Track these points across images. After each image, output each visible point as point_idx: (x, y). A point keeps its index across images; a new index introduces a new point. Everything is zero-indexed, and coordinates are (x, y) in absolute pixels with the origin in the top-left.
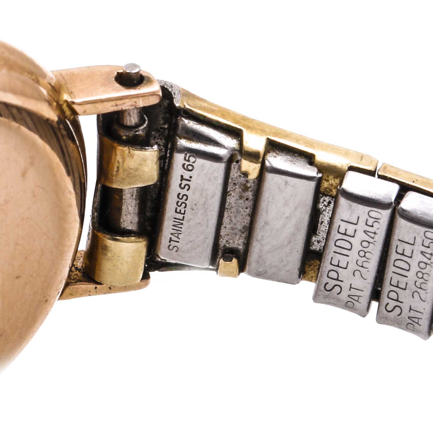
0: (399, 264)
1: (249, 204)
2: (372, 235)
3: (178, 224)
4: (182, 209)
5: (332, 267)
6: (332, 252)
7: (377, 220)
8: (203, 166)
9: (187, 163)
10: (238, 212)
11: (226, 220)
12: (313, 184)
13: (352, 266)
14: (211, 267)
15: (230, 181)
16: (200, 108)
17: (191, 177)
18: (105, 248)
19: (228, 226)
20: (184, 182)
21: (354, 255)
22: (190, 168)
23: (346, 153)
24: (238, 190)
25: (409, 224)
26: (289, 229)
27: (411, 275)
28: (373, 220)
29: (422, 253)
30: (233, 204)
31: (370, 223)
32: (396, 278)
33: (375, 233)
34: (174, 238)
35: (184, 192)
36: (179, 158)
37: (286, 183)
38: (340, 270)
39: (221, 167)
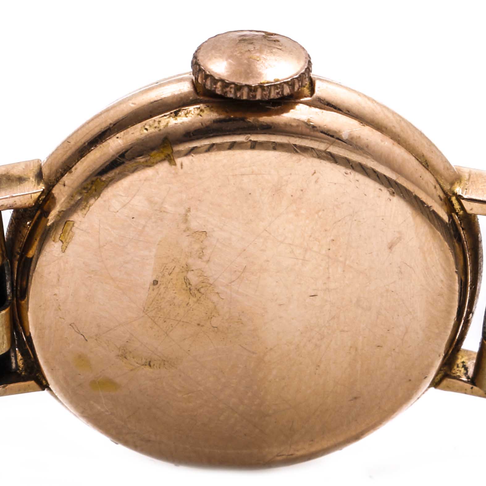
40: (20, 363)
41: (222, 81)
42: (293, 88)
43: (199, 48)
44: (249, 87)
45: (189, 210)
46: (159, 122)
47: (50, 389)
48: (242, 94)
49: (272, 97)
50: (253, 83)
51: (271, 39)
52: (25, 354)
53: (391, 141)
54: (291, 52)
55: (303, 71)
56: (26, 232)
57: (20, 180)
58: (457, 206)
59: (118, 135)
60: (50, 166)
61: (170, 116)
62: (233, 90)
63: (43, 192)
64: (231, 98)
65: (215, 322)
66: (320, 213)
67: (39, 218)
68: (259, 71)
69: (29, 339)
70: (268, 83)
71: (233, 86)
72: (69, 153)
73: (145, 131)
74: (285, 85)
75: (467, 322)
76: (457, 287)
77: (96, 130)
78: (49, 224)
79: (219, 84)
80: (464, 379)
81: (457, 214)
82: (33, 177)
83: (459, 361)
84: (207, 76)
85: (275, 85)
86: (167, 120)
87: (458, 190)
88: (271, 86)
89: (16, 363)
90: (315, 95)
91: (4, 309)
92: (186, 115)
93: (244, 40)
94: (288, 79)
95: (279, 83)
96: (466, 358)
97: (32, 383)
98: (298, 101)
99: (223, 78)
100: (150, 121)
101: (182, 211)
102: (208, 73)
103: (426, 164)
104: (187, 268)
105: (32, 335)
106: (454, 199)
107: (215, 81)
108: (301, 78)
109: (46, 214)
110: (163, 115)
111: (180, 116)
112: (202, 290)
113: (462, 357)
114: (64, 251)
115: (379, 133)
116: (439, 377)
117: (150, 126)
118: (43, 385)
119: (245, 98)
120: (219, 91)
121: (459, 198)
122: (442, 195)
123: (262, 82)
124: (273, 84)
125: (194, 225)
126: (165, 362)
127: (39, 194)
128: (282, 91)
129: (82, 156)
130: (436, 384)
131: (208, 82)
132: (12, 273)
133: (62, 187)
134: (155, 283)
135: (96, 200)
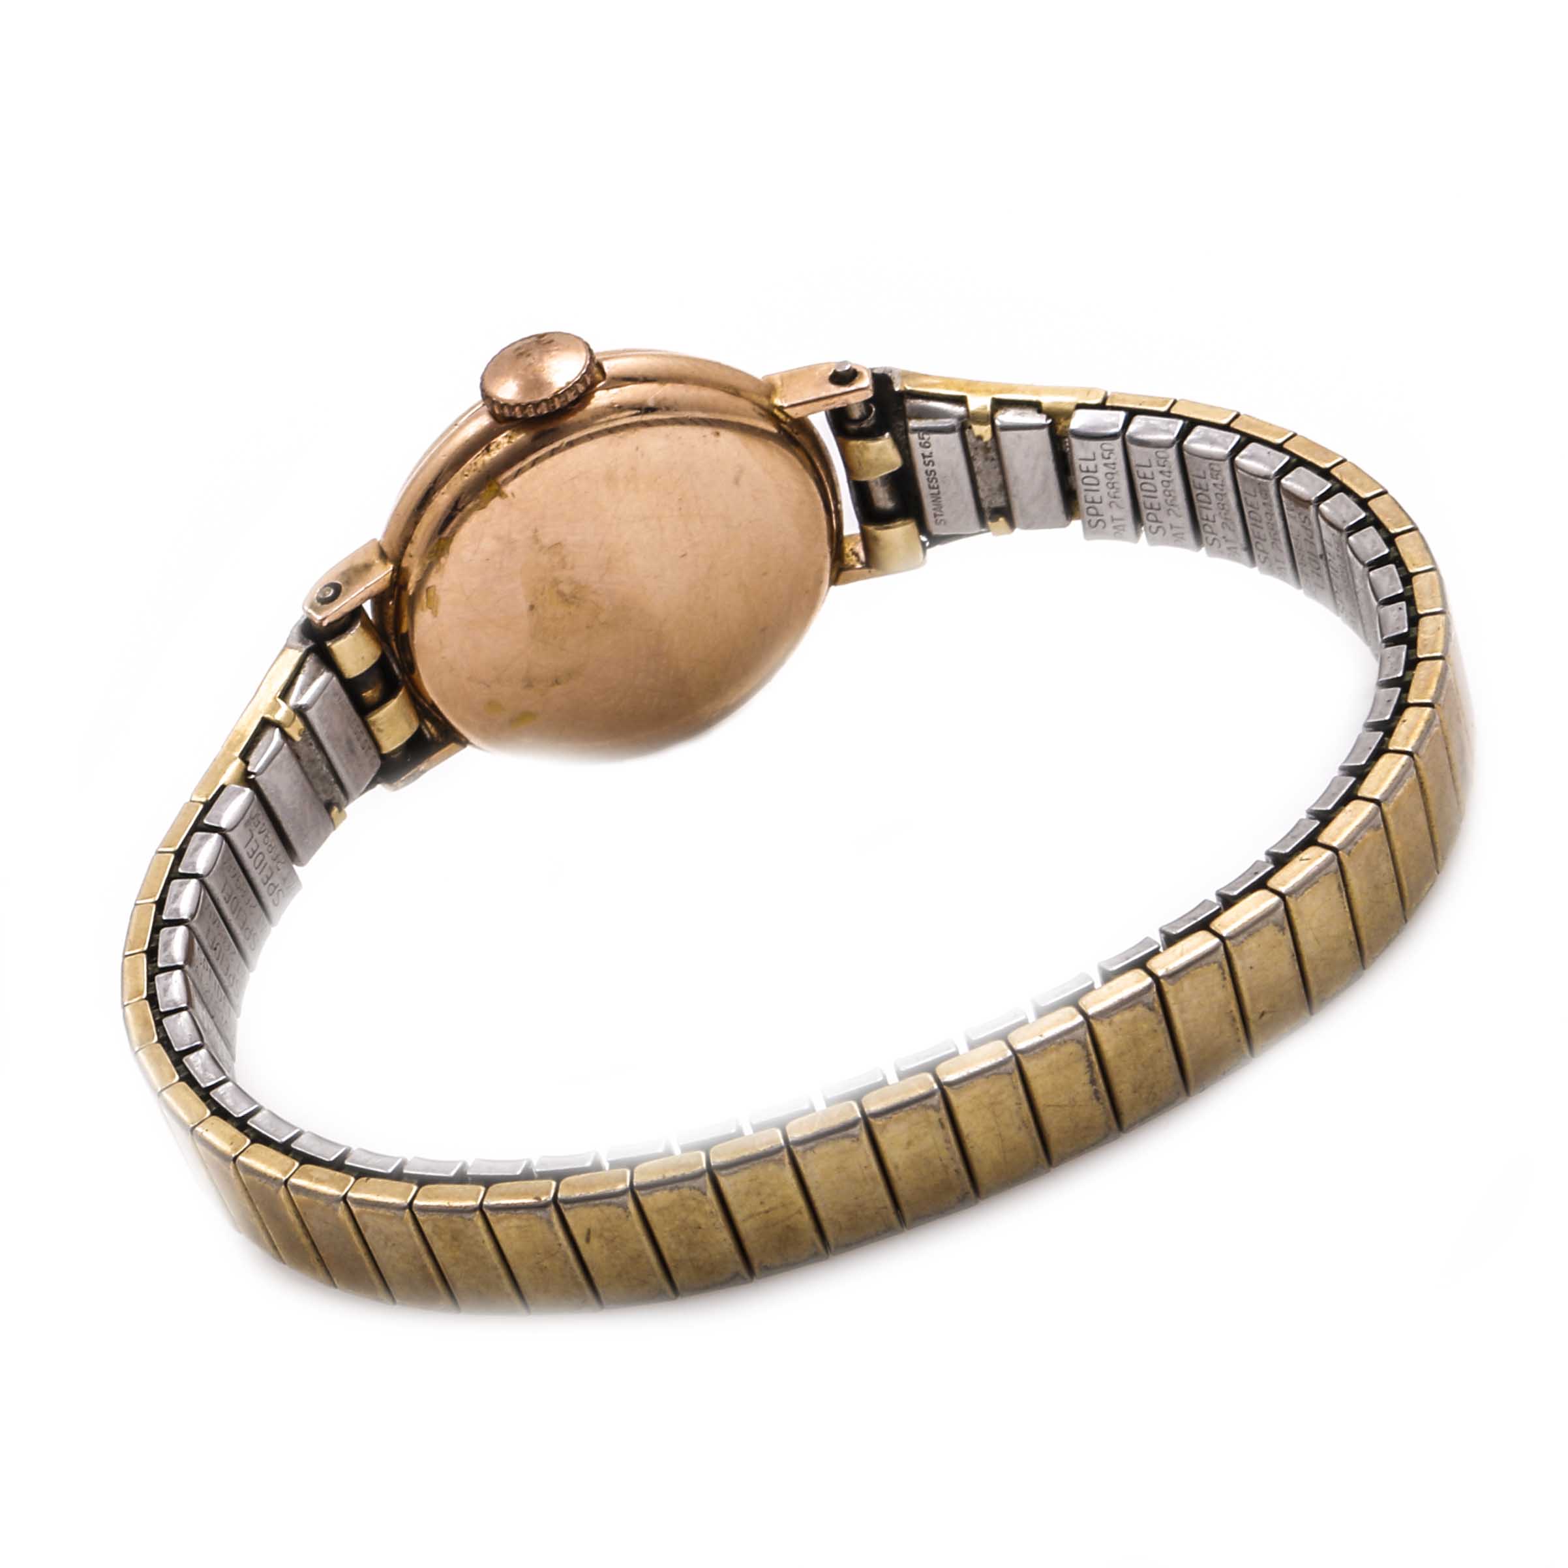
0: (1146, 487)
1: (995, 463)
2: (1113, 466)
3: (936, 498)
4: (933, 484)
5: (1088, 505)
6: (1082, 491)
7: (1111, 451)
8: (938, 441)
9: (923, 441)
10: (989, 473)
11: (980, 483)
12: (1045, 431)
13: (1106, 500)
14: (983, 530)
15: (970, 446)
16: (921, 386)
17: (931, 453)
18: (876, 539)
19: (986, 488)
20: (927, 460)
21: (1103, 488)
22: (927, 445)
23: (1072, 391)
24: (981, 453)
25: (1140, 448)
26: (1039, 477)
27: (1159, 494)
28: (1108, 452)
29: (1161, 472)
30: (981, 467)
31: (1106, 456)
32: (1148, 501)
33: (1114, 464)
34: (938, 513)
35: (930, 468)
36: (914, 438)
37: (1019, 437)
38: (1096, 505)
39: (955, 438)
40: (433, 730)
41: (518, 405)
42: (586, 383)
43: (483, 379)
44: (545, 400)
45: (536, 531)
46: (475, 464)
47: (471, 744)
48: (543, 410)
49: (570, 400)
50: (547, 395)
51: (545, 342)
52: (435, 722)
53: (696, 387)
54: (568, 348)
55: (588, 362)
56: (391, 612)
57: (367, 567)
58: (782, 416)
59: (442, 491)
60: (390, 543)
61: (484, 455)
62: (532, 410)
63: (393, 570)
64: (533, 417)
65: (603, 617)
66: (659, 481)
67: (399, 595)
68: (549, 380)
69: (433, 706)
70: (561, 389)
71: (530, 406)
72: (402, 525)
73: (466, 478)
74: (577, 385)
75: (839, 513)
76: (815, 489)
77: (419, 493)
78: (411, 593)
79: (517, 409)
80: (859, 566)
81: (785, 423)
82: (377, 559)
83: (847, 550)
84: (502, 406)
85: (569, 389)
86: (482, 459)
87: (778, 402)
88: (566, 391)
89: (430, 732)
90: (607, 377)
91: (400, 691)
92: (498, 446)
93: (521, 354)
94: (577, 377)
95: (571, 385)
96: (853, 543)
97: (453, 745)
98: (594, 389)
99: (519, 402)
100: (466, 466)
101: (529, 533)
102: (502, 402)
103: (736, 392)
104: (556, 582)
105: (436, 702)
106: (776, 411)
107: (512, 408)
108: (589, 370)
109: (404, 587)
110: (476, 456)
111: (492, 450)
112: (578, 595)
113: (849, 544)
114: (435, 616)
115: (680, 386)
116: (834, 573)
117: (469, 471)
118: (463, 742)
119: (545, 412)
120: (519, 416)
121: (781, 409)
122: (763, 412)
123: (555, 390)
124: (566, 388)
125: (547, 541)
126: (571, 674)
127: (390, 574)
128: (577, 391)
129: (416, 523)
130: (834, 581)
131: (506, 411)
132: (393, 654)
133: (409, 559)
134: (532, 607)
135: (446, 558)
